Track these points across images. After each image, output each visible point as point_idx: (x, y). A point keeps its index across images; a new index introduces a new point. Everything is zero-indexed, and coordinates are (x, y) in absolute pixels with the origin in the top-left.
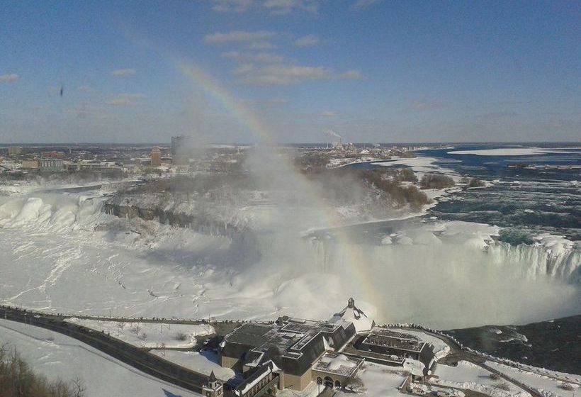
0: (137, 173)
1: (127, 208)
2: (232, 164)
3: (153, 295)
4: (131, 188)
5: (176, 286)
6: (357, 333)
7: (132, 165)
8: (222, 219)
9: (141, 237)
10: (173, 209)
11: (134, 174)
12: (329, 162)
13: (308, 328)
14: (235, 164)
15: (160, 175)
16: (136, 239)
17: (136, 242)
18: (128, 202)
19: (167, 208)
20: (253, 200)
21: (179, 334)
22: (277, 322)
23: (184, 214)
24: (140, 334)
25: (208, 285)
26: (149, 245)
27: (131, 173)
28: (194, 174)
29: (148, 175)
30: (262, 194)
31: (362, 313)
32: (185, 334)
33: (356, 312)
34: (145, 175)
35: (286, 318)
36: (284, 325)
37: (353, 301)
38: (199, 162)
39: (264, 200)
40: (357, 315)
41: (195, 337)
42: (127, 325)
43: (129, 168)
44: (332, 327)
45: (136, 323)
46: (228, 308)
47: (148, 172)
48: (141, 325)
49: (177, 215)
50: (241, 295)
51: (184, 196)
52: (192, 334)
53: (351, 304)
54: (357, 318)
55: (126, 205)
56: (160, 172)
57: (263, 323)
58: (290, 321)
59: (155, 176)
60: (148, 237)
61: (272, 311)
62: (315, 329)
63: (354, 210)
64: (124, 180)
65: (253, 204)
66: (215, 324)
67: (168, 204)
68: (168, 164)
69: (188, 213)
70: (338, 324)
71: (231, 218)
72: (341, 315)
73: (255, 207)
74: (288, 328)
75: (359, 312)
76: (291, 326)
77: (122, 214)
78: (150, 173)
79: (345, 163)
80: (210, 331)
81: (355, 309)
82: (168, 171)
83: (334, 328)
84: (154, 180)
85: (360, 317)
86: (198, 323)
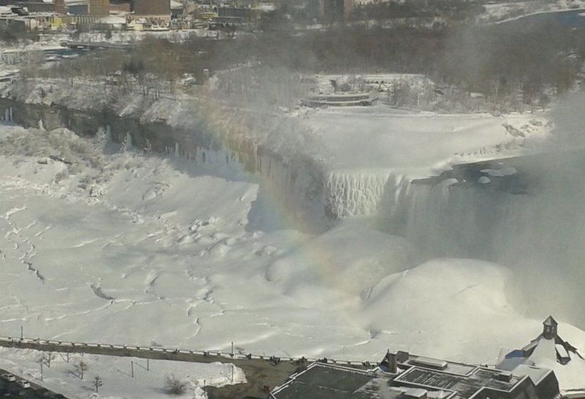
0: (59, 31)
1: (41, 107)
2: (264, 14)
3: (103, 296)
4: (49, 65)
5: (150, 277)
6: (564, 394)
7: (49, 14)
8: (248, 137)
9: (72, 172)
10: (140, 111)
11: (53, 33)
12: (484, 10)
13: (453, 380)
14: (271, 14)
15: (109, 36)
16: (60, 176)
17: (61, 182)
18: (43, 95)
19: (128, 109)
20: (316, 94)
21: (169, 382)
22: (383, 364)
23: (162, 123)
24: (87, 378)
25: (218, 278)
26: (89, 188)
27: (46, 31)
28: (183, 34)
29: (82, 36)
30: (334, 83)
31: (574, 350)
32: (182, 381)
33: (561, 348)
34: (76, 36)
35: (403, 356)
36: (399, 370)
37: (554, 324)
38: (191, 9)
39: (340, 94)
40: (563, 353)
41: (204, 388)
42: (59, 357)
43: (41, 20)
44: (507, 378)
45: (77, 355)
46: (262, 330)
47: (80, 29)
48: (87, 358)
49: (148, 124)
50: (290, 301)
51: (163, 83)
52: (197, 383)
53: (550, 332)
54: (564, 361)
55: (38, 100)
56: (107, 30)
57: (349, 364)
58: (413, 363)
59: (98, 38)
60: (88, 171)
61: (358, 339)
62: (470, 381)
63: (544, 122)
64: (33, 46)
65: (315, 104)
66: (246, 363)
67: (130, 100)
68: (123, 13)
69: (172, 121)
70: (520, 372)
71: (266, 135)
72: (526, 353)
73: (320, 111)
74: (408, 377)
75: (568, 347)
76: (416, 374)
77: (32, 122)
78: (87, 31)
79: (521, 12)
80: (237, 376)
81: (559, 341)
82: (125, 28)
83: (513, 381)
84: (93, 48)
85: (569, 359)
86: (207, 358)
